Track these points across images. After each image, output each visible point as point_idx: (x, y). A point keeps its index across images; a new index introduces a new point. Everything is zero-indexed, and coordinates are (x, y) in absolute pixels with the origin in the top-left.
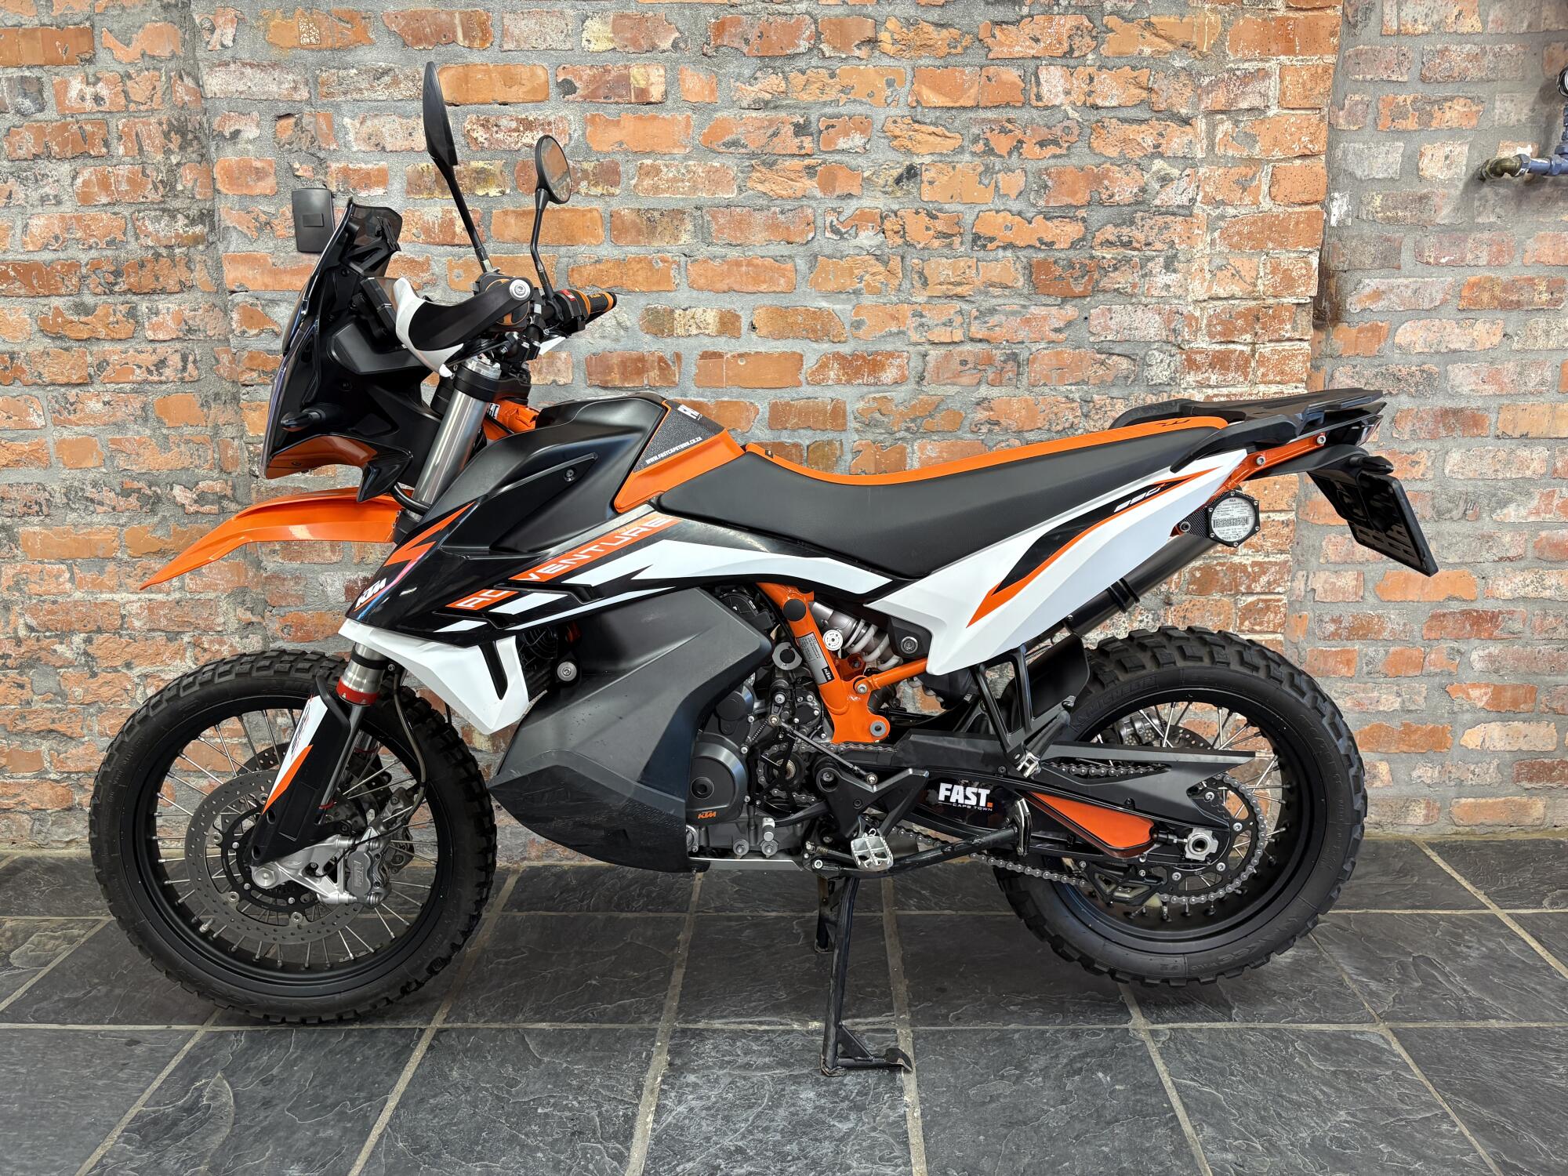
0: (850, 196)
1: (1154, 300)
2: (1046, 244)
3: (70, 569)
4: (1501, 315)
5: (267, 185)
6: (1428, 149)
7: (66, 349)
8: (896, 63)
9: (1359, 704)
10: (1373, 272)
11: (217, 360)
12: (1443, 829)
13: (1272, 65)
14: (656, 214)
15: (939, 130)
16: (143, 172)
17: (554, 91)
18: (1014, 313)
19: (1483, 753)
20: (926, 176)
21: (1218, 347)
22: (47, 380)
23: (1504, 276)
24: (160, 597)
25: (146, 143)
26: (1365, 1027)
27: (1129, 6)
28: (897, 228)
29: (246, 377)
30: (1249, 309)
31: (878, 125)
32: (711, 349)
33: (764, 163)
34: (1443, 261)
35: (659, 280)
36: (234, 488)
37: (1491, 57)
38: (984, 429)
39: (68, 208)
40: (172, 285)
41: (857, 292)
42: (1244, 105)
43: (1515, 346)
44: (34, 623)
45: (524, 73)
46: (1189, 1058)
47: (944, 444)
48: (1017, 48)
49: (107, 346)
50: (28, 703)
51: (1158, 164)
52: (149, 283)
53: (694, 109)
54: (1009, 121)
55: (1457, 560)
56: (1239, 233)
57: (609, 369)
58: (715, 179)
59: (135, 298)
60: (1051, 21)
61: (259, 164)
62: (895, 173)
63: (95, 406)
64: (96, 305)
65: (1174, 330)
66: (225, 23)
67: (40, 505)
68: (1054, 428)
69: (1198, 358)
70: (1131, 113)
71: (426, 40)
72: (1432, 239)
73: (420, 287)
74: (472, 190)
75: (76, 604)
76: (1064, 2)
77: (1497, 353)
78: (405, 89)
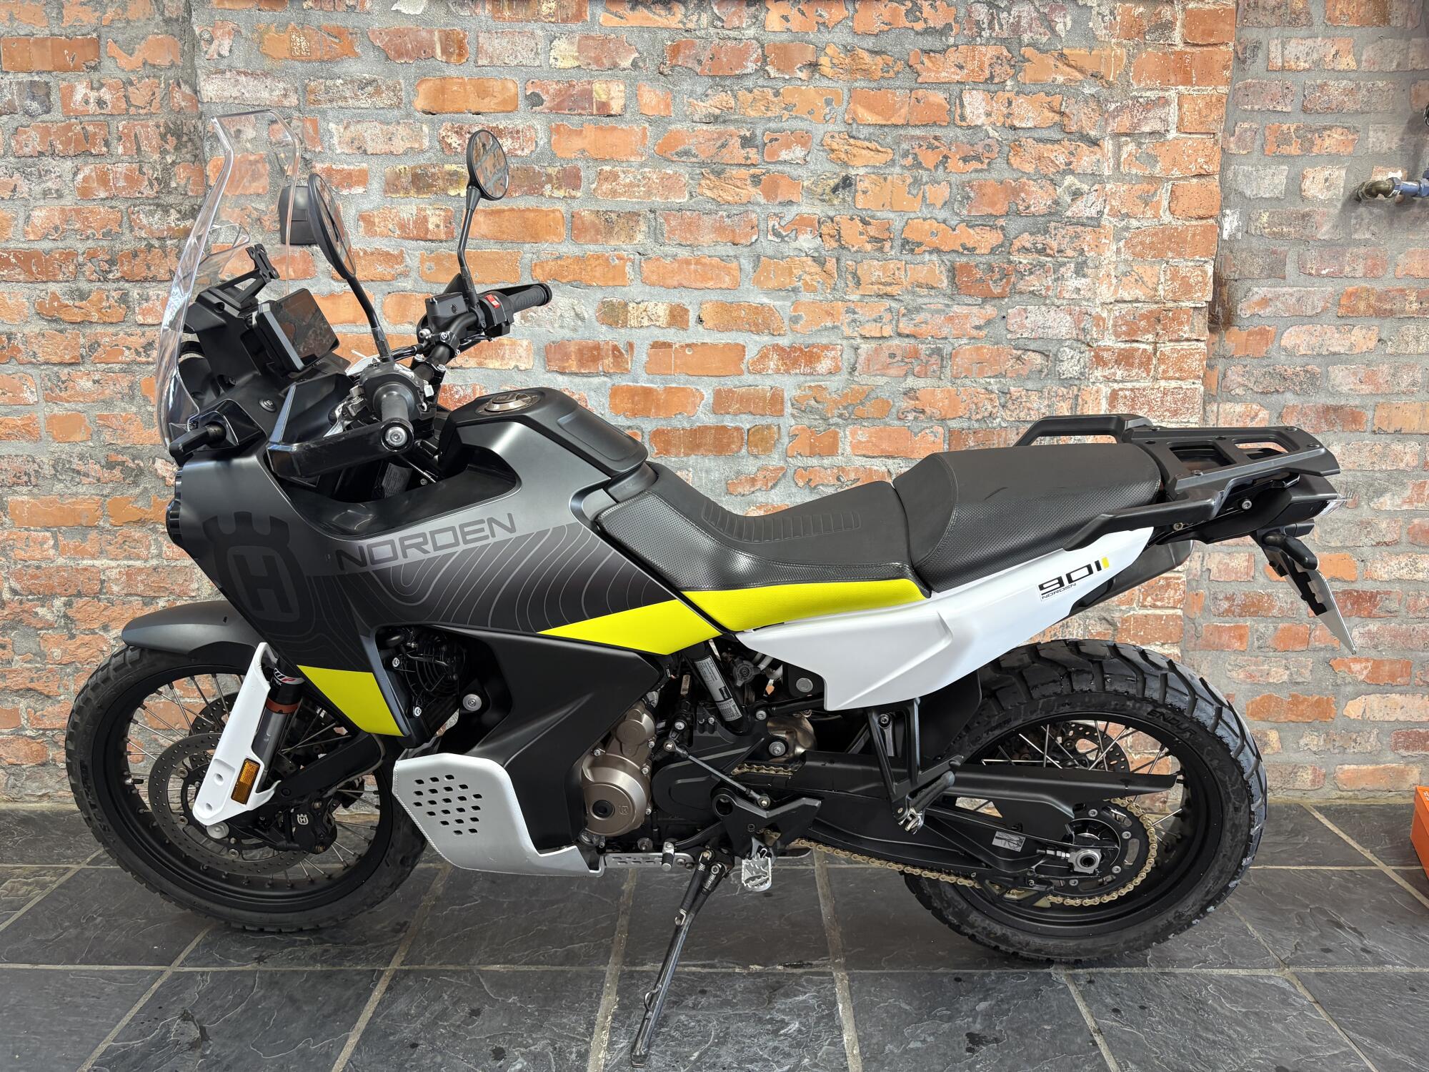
0: (791, 203)
1: (1065, 302)
2: (968, 249)
3: (55, 537)
4: (1376, 322)
5: (260, 185)
6: (1309, 172)
7: (61, 331)
8: (834, 85)
9: (1251, 676)
10: (1261, 282)
12: (1329, 794)
13: (1172, 94)
14: (614, 216)
15: (873, 145)
16: (141, 171)
17: (522, 104)
18: (938, 312)
19: (1365, 723)
20: (861, 186)
21: (1123, 346)
22: (41, 359)
23: (1379, 287)
24: (138, 564)
25: (144, 144)
26: (1272, 972)
27: (1044, 39)
28: (832, 232)
30: (1151, 312)
31: (817, 140)
32: (662, 339)
33: (713, 172)
34: (1324, 272)
35: (615, 276)
37: (1364, 92)
38: (910, 417)
40: (163, 274)
41: (795, 290)
42: (1146, 129)
43: (1389, 350)
44: (18, 587)
45: (497, 86)
46: (1109, 1000)
47: (873, 430)
48: (944, 74)
49: (99, 329)
50: (9, 662)
51: (1069, 180)
52: (141, 272)
53: (651, 121)
54: (936, 138)
55: (1339, 544)
56: (1142, 243)
57: (566, 356)
58: (669, 185)
59: (127, 285)
60: (974, 50)
62: (832, 183)
63: (86, 384)
64: (90, 292)
65: (1084, 329)
66: (223, 35)
67: (29, 475)
68: (974, 417)
69: (1105, 355)
70: (1045, 134)
71: (408, 54)
72: (1314, 253)
73: (394, 278)
74: (444, 190)
75: (58, 569)
76: (986, 34)
77: (1373, 356)
78: (386, 99)
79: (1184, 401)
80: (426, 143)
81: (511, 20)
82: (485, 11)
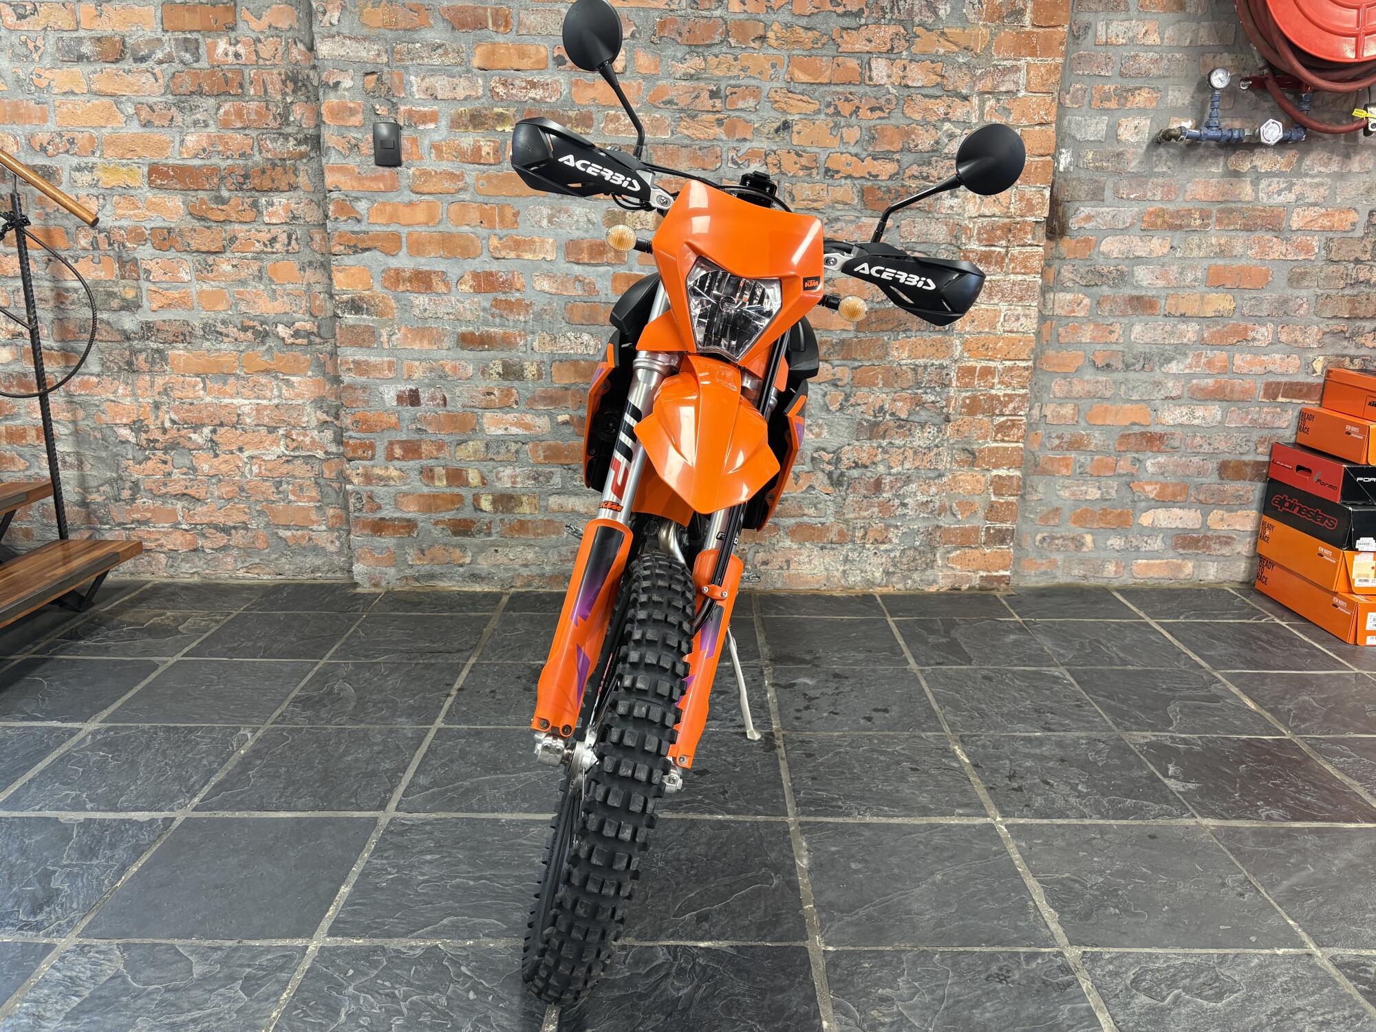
0: (745, 140)
1: (942, 216)
2: (873, 176)
3: (204, 381)
4: (1169, 234)
5: (356, 120)
6: (1123, 121)
7: (208, 228)
8: (778, 53)
9: (1073, 494)
10: (1086, 203)
11: (312, 239)
12: (1127, 580)
13: (1022, 63)
15: (805, 98)
16: (267, 108)
17: (551, 63)
18: (851, 222)
19: (1153, 531)
20: (796, 128)
21: (984, 249)
22: (193, 248)
23: (1171, 207)
24: (265, 402)
25: (270, 87)
26: (1051, 669)
27: (930, 21)
28: (774, 162)
29: (336, 249)
30: (1005, 224)
31: (764, 94)
33: (689, 116)
34: (1132, 196)
36: (319, 327)
37: (1166, 62)
39: (212, 129)
40: (284, 186)
42: (1003, 89)
43: (1178, 255)
44: (176, 418)
45: (532, 50)
46: (942, 680)
48: (857, 46)
49: (237, 226)
50: (169, 474)
51: (947, 126)
52: (267, 184)
53: (644, 78)
54: (851, 93)
55: (1139, 398)
57: (581, 251)
58: (656, 125)
59: (257, 194)
60: (879, 27)
61: (352, 105)
62: (776, 125)
63: (227, 267)
64: (230, 198)
65: (955, 236)
66: (333, 9)
67: (184, 335)
70: (930, 91)
71: (468, 26)
72: (1125, 182)
73: (457, 192)
74: (494, 127)
75: (206, 405)
76: (888, 16)
77: (1166, 260)
78: (451, 59)
79: (1027, 290)
80: (480, 92)
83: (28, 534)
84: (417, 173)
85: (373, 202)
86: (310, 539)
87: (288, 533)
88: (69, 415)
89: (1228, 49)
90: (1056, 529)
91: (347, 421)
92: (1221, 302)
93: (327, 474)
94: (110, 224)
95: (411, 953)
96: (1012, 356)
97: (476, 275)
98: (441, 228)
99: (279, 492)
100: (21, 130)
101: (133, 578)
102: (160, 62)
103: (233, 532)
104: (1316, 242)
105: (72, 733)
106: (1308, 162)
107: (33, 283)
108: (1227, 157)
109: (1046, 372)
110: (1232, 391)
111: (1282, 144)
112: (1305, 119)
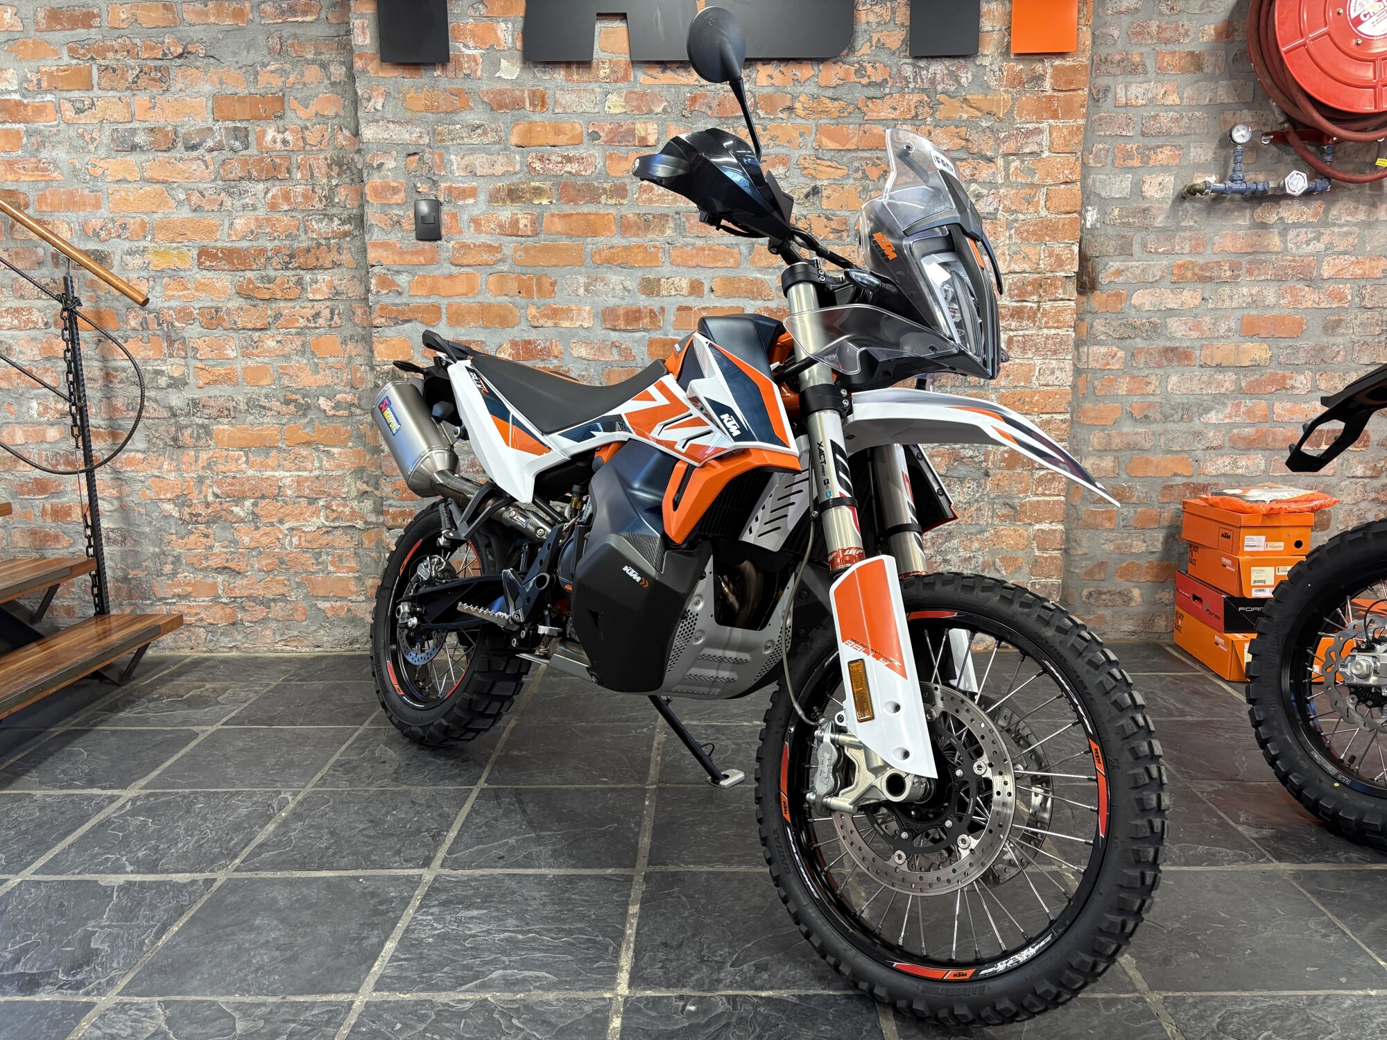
3: (246, 455)
4: (1200, 286)
5: (399, 198)
6: (1147, 178)
7: (254, 306)
8: (806, 122)
9: (1118, 548)
10: (1115, 258)
11: (354, 313)
13: (1044, 125)
14: (650, 217)
15: (833, 164)
16: (313, 191)
17: (586, 139)
20: (825, 193)
21: (1015, 304)
22: (240, 326)
23: (1200, 260)
24: (305, 474)
25: (316, 171)
27: (953, 89)
29: (377, 322)
30: (1035, 280)
31: (794, 161)
32: (684, 304)
34: (1160, 250)
35: (651, 258)
36: (359, 399)
37: (1186, 120)
40: (328, 264)
42: (1027, 150)
43: (1210, 306)
44: (219, 492)
45: (567, 126)
48: (883, 114)
49: (282, 304)
50: (211, 547)
51: (974, 186)
52: (314, 263)
54: (878, 158)
55: (1180, 449)
56: (1027, 231)
57: (617, 318)
59: (302, 272)
60: (903, 95)
61: (394, 184)
62: (805, 191)
63: (271, 343)
64: (276, 277)
66: (378, 95)
67: (229, 410)
69: (1003, 311)
70: (956, 155)
71: (506, 107)
72: (1153, 237)
73: (495, 263)
74: (531, 201)
75: (249, 478)
76: (911, 86)
77: (1198, 311)
78: (491, 137)
79: (1061, 343)
80: (518, 167)
81: (578, 81)
82: (560, 75)
83: (69, 611)
84: (457, 246)
85: (414, 276)
86: (349, 610)
87: (327, 605)
88: (114, 492)
89: (1248, 105)
90: (1102, 584)
91: (386, 489)
92: (1257, 351)
93: (366, 542)
94: (160, 305)
95: (460, 1006)
96: (1048, 409)
97: (514, 344)
98: (480, 299)
99: (319, 563)
100: (76, 217)
101: (172, 653)
102: (211, 150)
103: (272, 604)
104: (1347, 290)
105: (112, 799)
106: (1334, 212)
107: (84, 363)
108: (1253, 209)
109: (1084, 425)
110: (1274, 440)
111: (1308, 194)
112: (1329, 170)
